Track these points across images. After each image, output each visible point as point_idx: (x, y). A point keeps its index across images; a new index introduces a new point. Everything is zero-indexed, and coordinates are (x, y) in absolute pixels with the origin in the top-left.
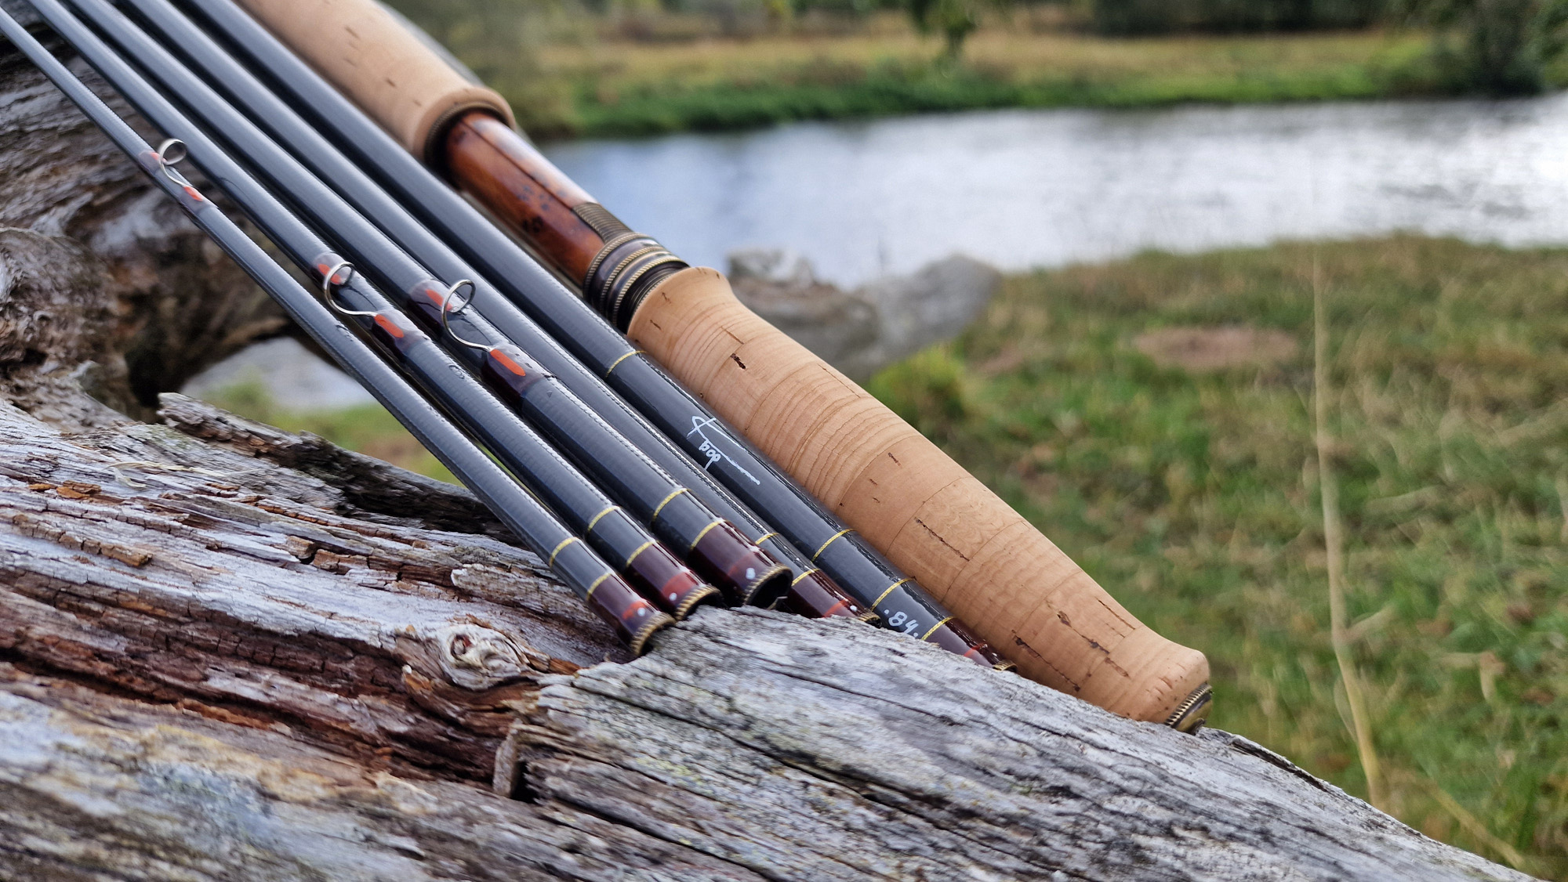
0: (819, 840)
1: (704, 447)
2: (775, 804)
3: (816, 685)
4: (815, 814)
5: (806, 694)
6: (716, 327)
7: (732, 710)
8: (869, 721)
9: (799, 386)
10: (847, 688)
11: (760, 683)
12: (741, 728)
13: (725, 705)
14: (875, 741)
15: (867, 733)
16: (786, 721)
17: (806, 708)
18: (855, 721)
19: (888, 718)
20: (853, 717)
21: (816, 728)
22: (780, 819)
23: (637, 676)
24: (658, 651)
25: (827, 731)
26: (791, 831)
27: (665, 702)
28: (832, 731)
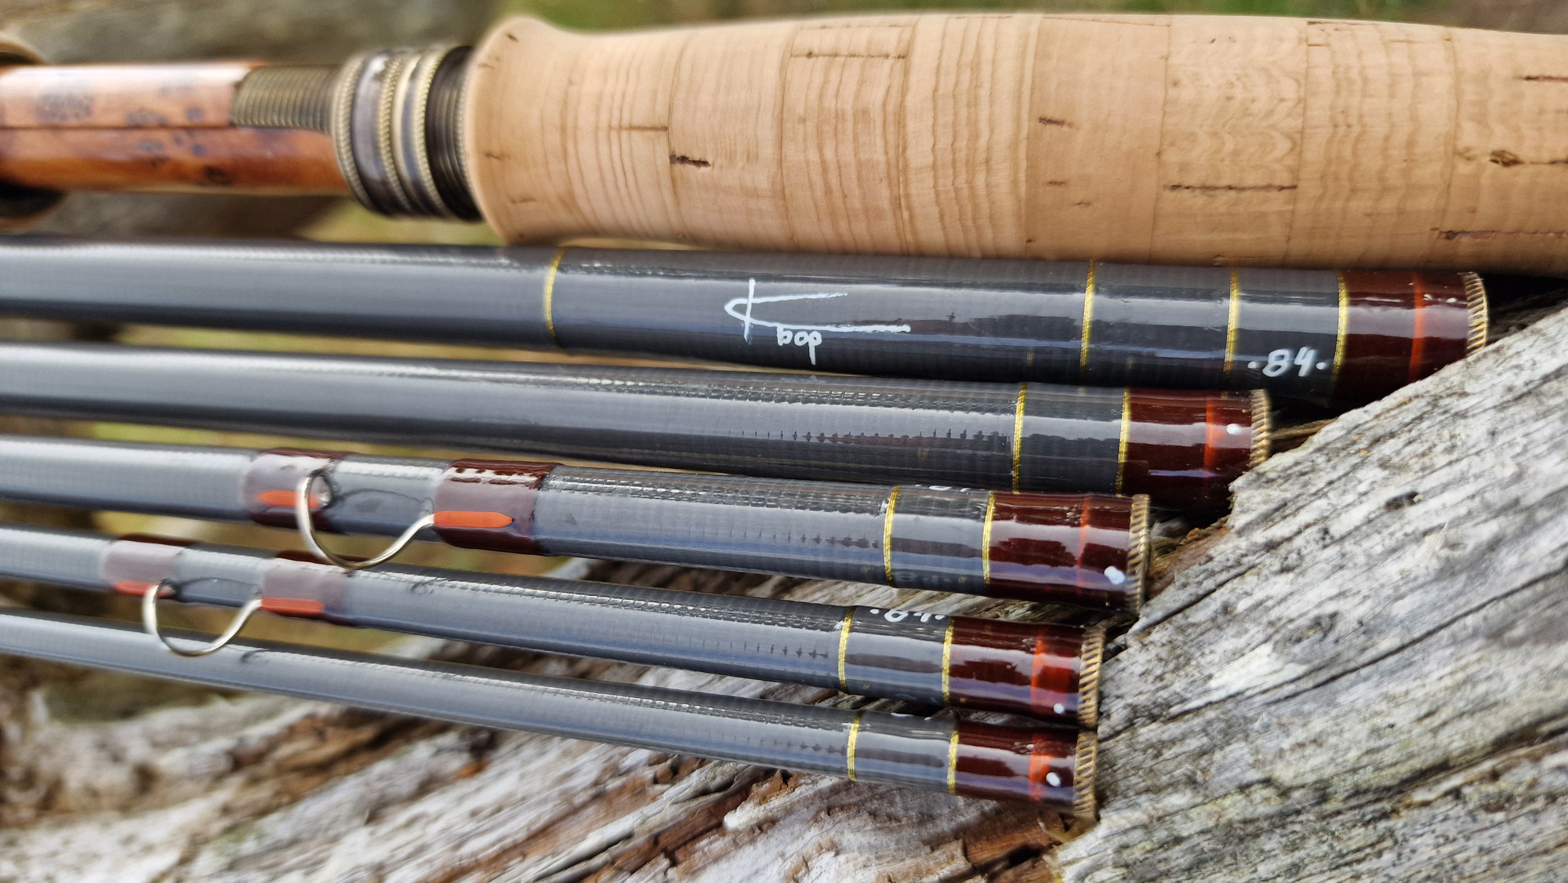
0: (1530, 840)
1: (784, 335)
2: (1438, 846)
3: (1364, 672)
4: (1499, 816)
5: (1357, 693)
6: (602, 134)
7: (1285, 793)
8: (1479, 661)
9: (810, 126)
10: (1407, 640)
11: (1284, 728)
12: (1319, 803)
13: (1268, 792)
14: (1507, 678)
15: (1489, 678)
16: (1369, 752)
17: (1377, 714)
18: (1460, 676)
19: (1496, 635)
20: (1452, 673)
21: (1418, 729)
22: (1459, 857)
23: (1126, 847)
24: (1115, 794)
25: (1436, 721)
26: (1486, 859)
27: (1192, 849)
28: (1443, 715)
